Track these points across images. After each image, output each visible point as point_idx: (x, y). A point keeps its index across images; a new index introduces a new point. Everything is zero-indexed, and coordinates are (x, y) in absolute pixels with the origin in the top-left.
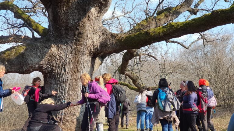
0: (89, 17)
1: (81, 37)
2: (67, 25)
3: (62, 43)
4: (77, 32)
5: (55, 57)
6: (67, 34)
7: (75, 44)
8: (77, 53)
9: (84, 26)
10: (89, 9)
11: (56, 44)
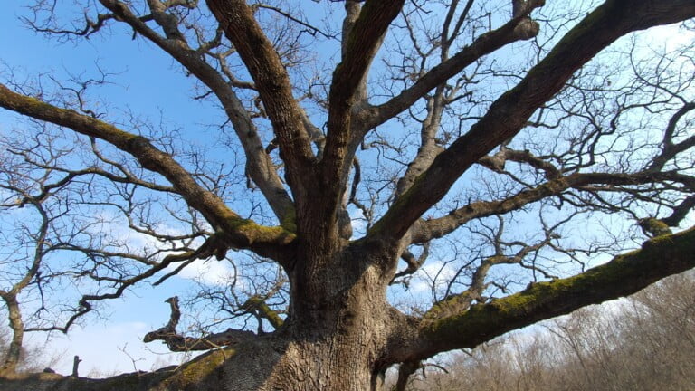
0: (365, 282)
1: (352, 324)
2: (322, 299)
3: (311, 338)
4: (342, 312)
5: (293, 373)
6: (322, 318)
7: (339, 340)
8: (342, 362)
9: (356, 301)
10: (364, 269)
11: (298, 343)
